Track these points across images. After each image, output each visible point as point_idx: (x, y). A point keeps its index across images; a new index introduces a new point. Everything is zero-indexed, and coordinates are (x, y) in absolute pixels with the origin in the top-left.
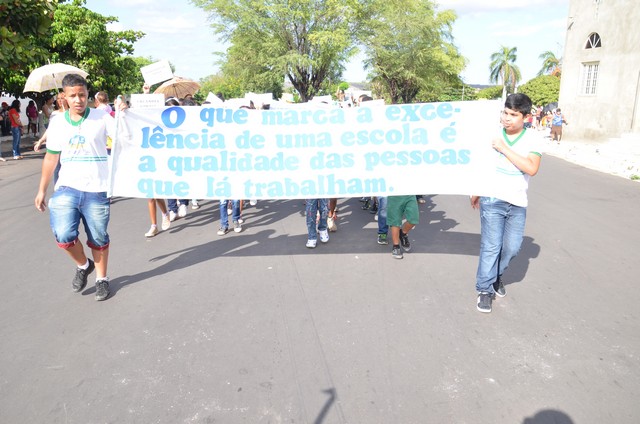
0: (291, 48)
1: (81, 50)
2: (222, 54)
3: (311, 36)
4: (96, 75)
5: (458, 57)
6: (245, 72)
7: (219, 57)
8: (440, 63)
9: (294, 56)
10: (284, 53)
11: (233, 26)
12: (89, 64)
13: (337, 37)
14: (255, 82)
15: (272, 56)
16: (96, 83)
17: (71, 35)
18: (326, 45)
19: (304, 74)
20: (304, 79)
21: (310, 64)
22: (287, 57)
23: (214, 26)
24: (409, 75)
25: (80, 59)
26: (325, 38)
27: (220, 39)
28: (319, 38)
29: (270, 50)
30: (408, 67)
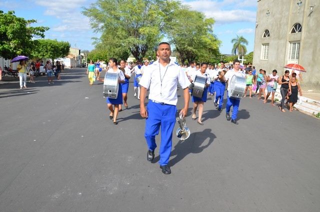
0: (131, 35)
1: (10, 36)
2: (96, 39)
3: (140, 30)
4: (19, 48)
5: (215, 40)
6: (108, 46)
7: (95, 40)
8: (206, 43)
9: (132, 39)
10: (126, 38)
11: (102, 24)
12: (15, 43)
13: (154, 30)
14: (114, 52)
15: (121, 39)
16: (18, 52)
17: (5, 28)
18: (148, 34)
19: (137, 48)
20: (137, 50)
21: (140, 42)
22: (128, 39)
23: (92, 24)
24: (190, 48)
25: (10, 40)
26: (147, 31)
27: (95, 31)
28: (144, 31)
29: (120, 36)
30: (189, 45)
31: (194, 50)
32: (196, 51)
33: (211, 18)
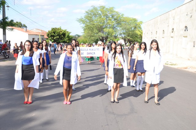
0: (100, 32)
3: (104, 29)
6: (89, 37)
8: (137, 35)
9: (100, 34)
10: (98, 33)
14: (91, 39)
18: (108, 32)
20: (103, 39)
21: (104, 35)
24: (129, 38)
26: (107, 30)
28: (106, 30)
29: (95, 33)
30: (128, 36)
31: (130, 38)
32: (132, 39)
33: (141, 22)
